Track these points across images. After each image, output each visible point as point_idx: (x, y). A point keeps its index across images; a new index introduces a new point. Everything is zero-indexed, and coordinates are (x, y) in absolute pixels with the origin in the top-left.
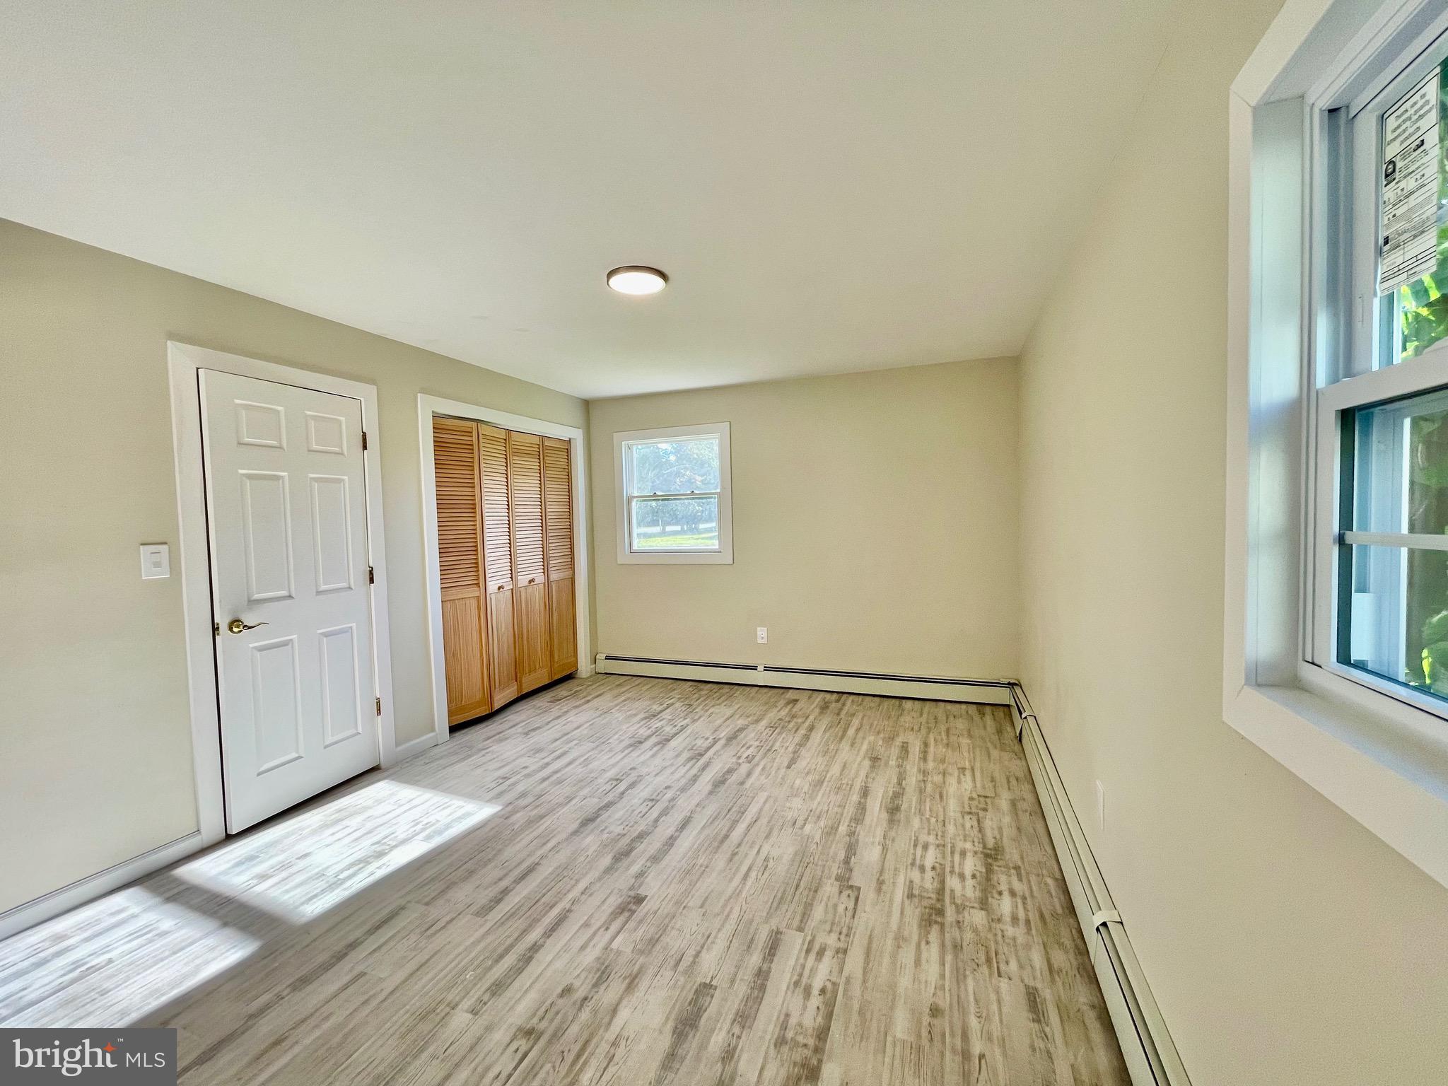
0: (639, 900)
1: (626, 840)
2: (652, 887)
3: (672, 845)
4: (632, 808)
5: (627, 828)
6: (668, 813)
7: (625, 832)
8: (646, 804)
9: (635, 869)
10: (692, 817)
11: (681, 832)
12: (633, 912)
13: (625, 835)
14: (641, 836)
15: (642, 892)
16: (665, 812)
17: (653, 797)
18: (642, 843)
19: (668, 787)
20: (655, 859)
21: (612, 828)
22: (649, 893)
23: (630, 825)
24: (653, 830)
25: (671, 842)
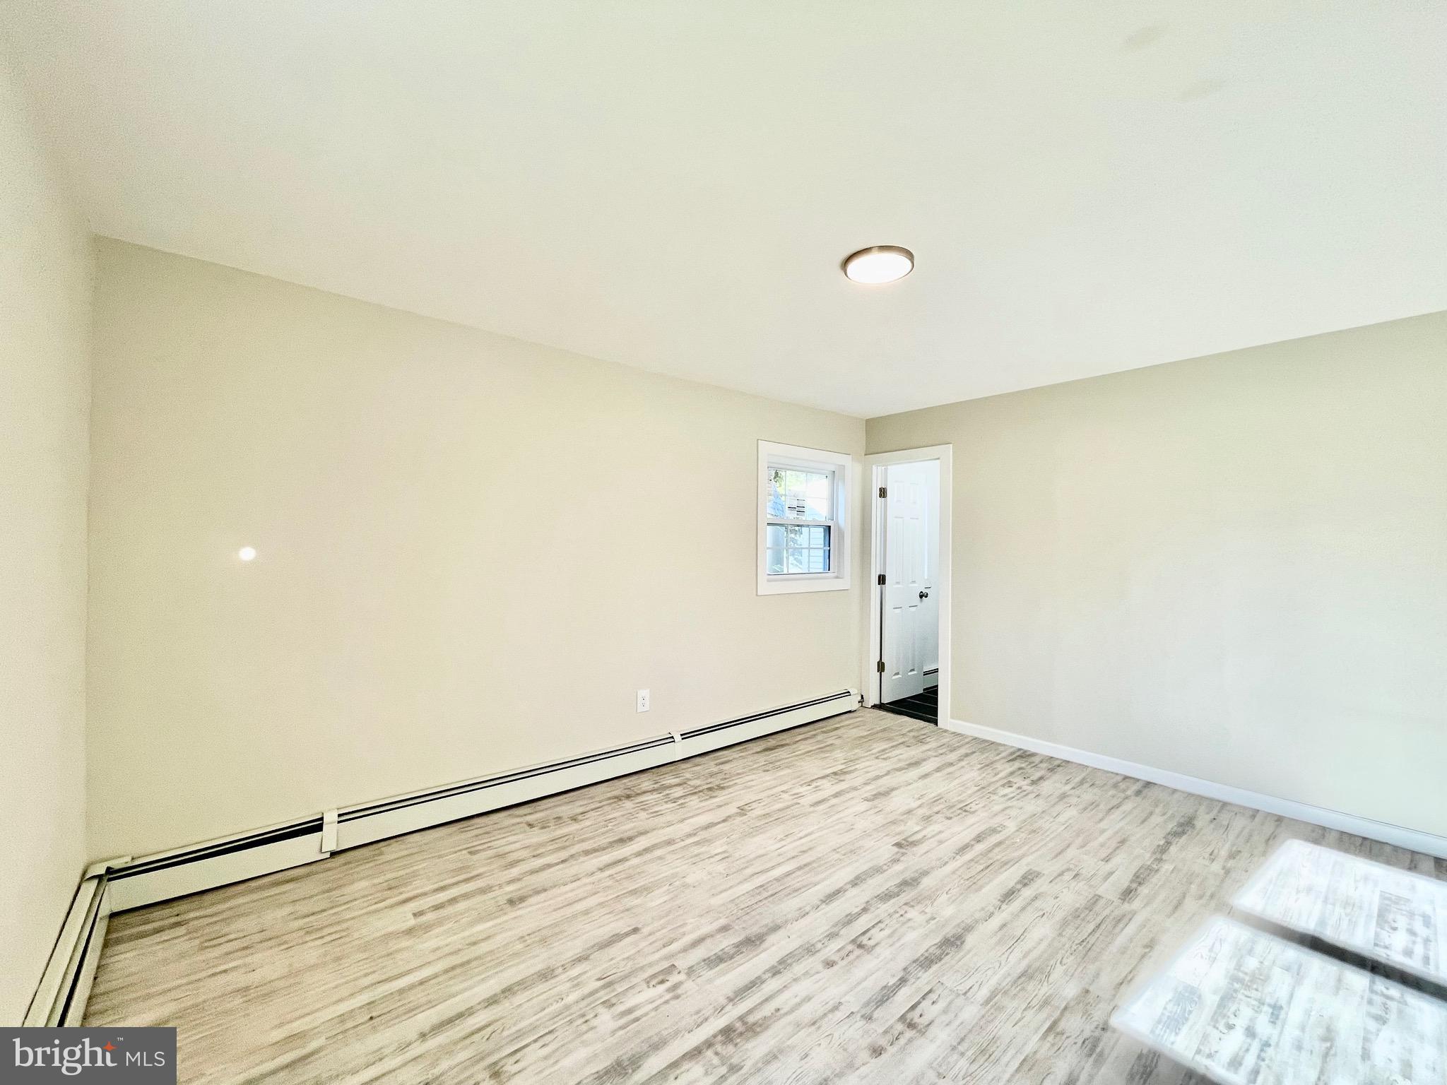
0: (898, 845)
1: (904, 898)
2: (885, 850)
3: (857, 878)
4: (890, 941)
5: (902, 912)
6: (847, 916)
7: (906, 908)
8: (872, 943)
9: (898, 867)
10: (821, 900)
11: (841, 888)
12: (904, 840)
13: (906, 904)
14: (886, 897)
15: (896, 849)
16: (850, 920)
17: (858, 952)
18: (887, 889)
19: (829, 964)
20: (878, 870)
21: (921, 919)
22: (889, 846)
23: (898, 915)
24: (872, 899)
25: (856, 882)
